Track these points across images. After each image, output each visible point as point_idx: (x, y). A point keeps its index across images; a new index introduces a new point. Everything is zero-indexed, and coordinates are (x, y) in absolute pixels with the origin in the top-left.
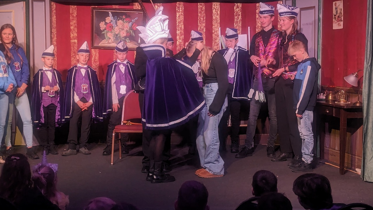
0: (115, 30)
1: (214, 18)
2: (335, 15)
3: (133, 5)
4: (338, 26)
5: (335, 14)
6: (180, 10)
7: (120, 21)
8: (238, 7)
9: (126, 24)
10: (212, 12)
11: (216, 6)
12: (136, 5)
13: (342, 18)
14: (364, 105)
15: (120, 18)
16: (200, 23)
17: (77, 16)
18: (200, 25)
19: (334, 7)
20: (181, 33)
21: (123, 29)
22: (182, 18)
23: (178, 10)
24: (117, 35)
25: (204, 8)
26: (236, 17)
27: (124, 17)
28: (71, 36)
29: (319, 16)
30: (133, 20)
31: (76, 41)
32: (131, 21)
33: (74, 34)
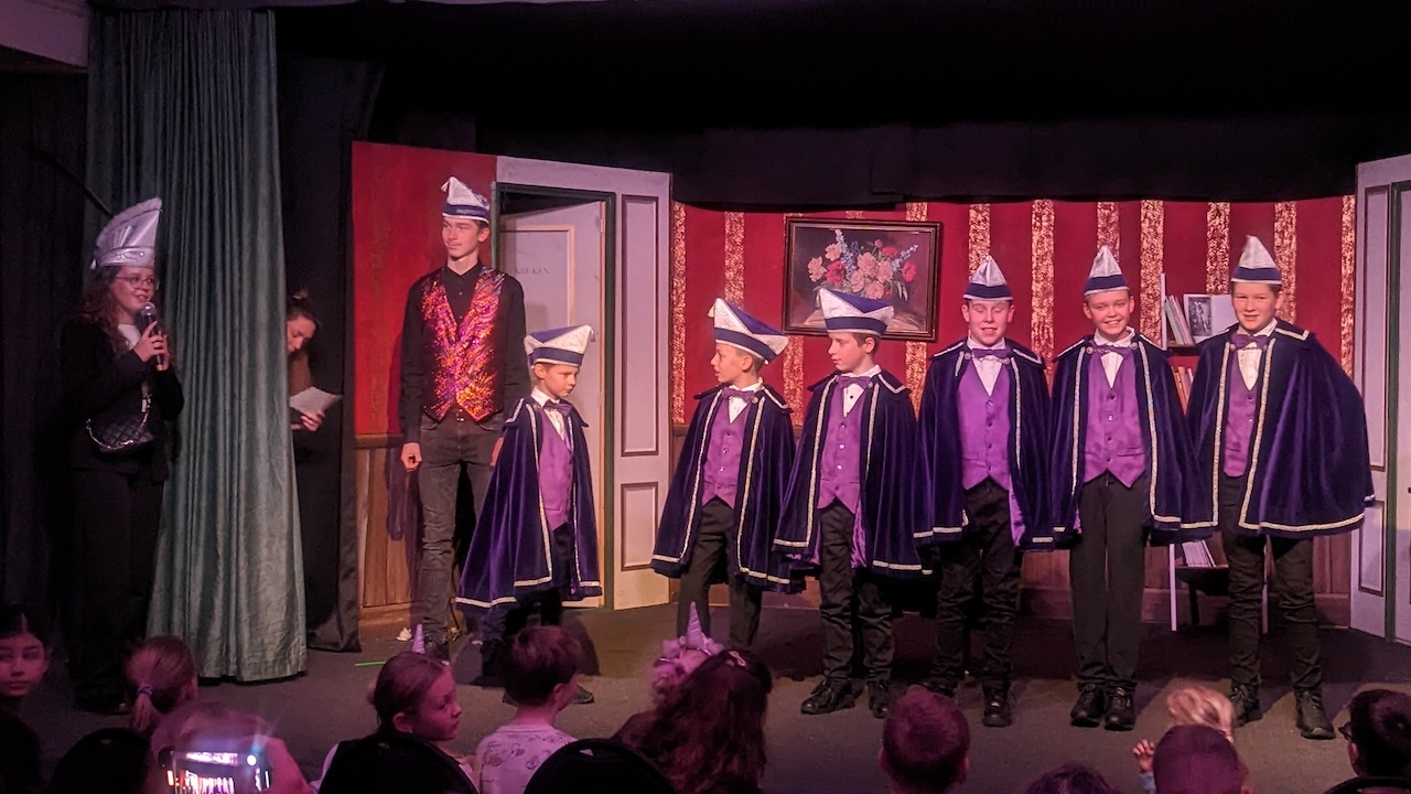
0: (852, 280)
1: (1145, 245)
3: (905, 209)
6: (1045, 224)
7: (867, 255)
8: (1218, 213)
9: (883, 264)
10: (1140, 229)
11: (1152, 212)
12: (915, 209)
15: (866, 246)
17: (744, 241)
20: (1044, 289)
22: (1049, 246)
23: (1038, 224)
25: (1114, 217)
26: (1212, 244)
27: (878, 244)
32: (898, 256)
33: (734, 294)
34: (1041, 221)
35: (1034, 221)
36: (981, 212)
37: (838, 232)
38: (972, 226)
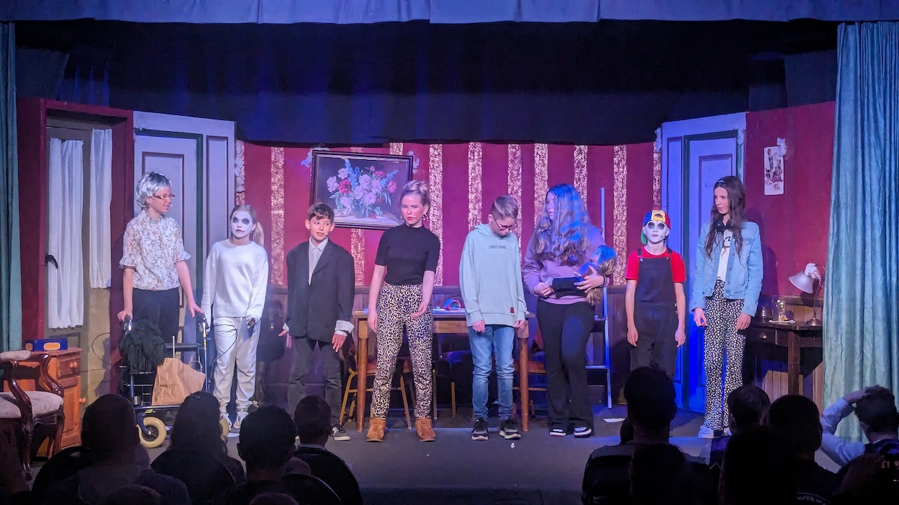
0: (355, 192)
1: (537, 171)
2: (769, 171)
3: (389, 147)
5: (769, 168)
7: (365, 176)
8: (581, 152)
9: (376, 182)
10: (534, 161)
12: (396, 147)
13: (782, 175)
15: (365, 170)
16: (512, 181)
17: (285, 166)
20: (476, 197)
21: (370, 191)
22: (479, 170)
23: (472, 157)
24: (358, 201)
25: (519, 153)
27: (372, 169)
28: (272, 204)
30: (388, 175)
31: (281, 212)
32: (385, 177)
33: (277, 200)
35: (469, 155)
36: (436, 149)
37: (347, 161)
38: (432, 158)
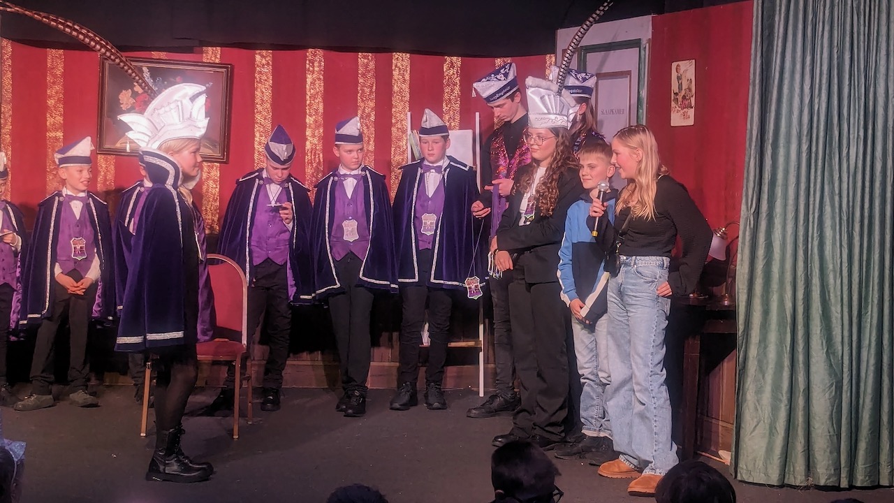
1: (396, 88)
2: (676, 94)
3: (202, 52)
4: (681, 118)
5: (677, 90)
6: (316, 69)
8: (452, 66)
10: (391, 75)
11: (401, 62)
12: (210, 53)
13: (693, 100)
14: (740, 304)
15: (169, 82)
16: (363, 101)
17: (64, 75)
18: (362, 104)
19: (674, 75)
20: (316, 121)
22: (320, 87)
23: (311, 69)
25: (372, 65)
26: (447, 90)
28: (48, 124)
29: (639, 92)
31: (60, 134)
33: (54, 118)
34: (313, 67)
35: (308, 66)
36: (264, 57)
38: (258, 68)
